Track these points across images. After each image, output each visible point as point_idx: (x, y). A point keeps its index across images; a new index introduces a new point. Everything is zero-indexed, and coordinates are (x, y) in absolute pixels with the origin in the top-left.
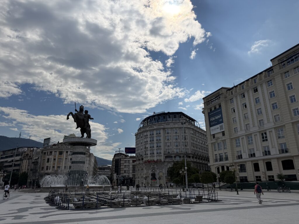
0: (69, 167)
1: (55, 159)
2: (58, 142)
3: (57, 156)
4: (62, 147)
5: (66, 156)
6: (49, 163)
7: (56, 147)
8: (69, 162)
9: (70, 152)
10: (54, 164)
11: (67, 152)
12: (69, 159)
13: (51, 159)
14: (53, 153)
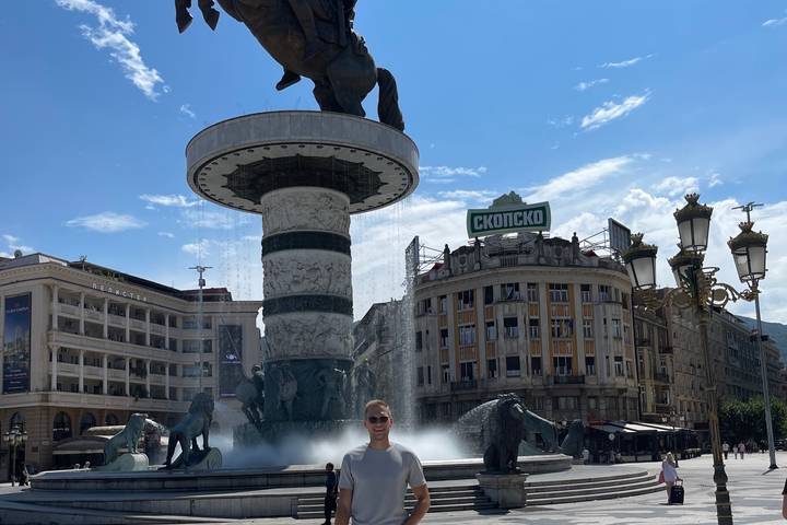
0: (503, 364)
1: (444, 334)
2: (447, 250)
3: (450, 318)
4: (466, 269)
5: (488, 313)
6: (424, 350)
7: (440, 275)
8: (501, 337)
9: (503, 286)
10: (445, 354)
11: (489, 291)
12: (501, 323)
13: (427, 332)
14: (434, 302)
